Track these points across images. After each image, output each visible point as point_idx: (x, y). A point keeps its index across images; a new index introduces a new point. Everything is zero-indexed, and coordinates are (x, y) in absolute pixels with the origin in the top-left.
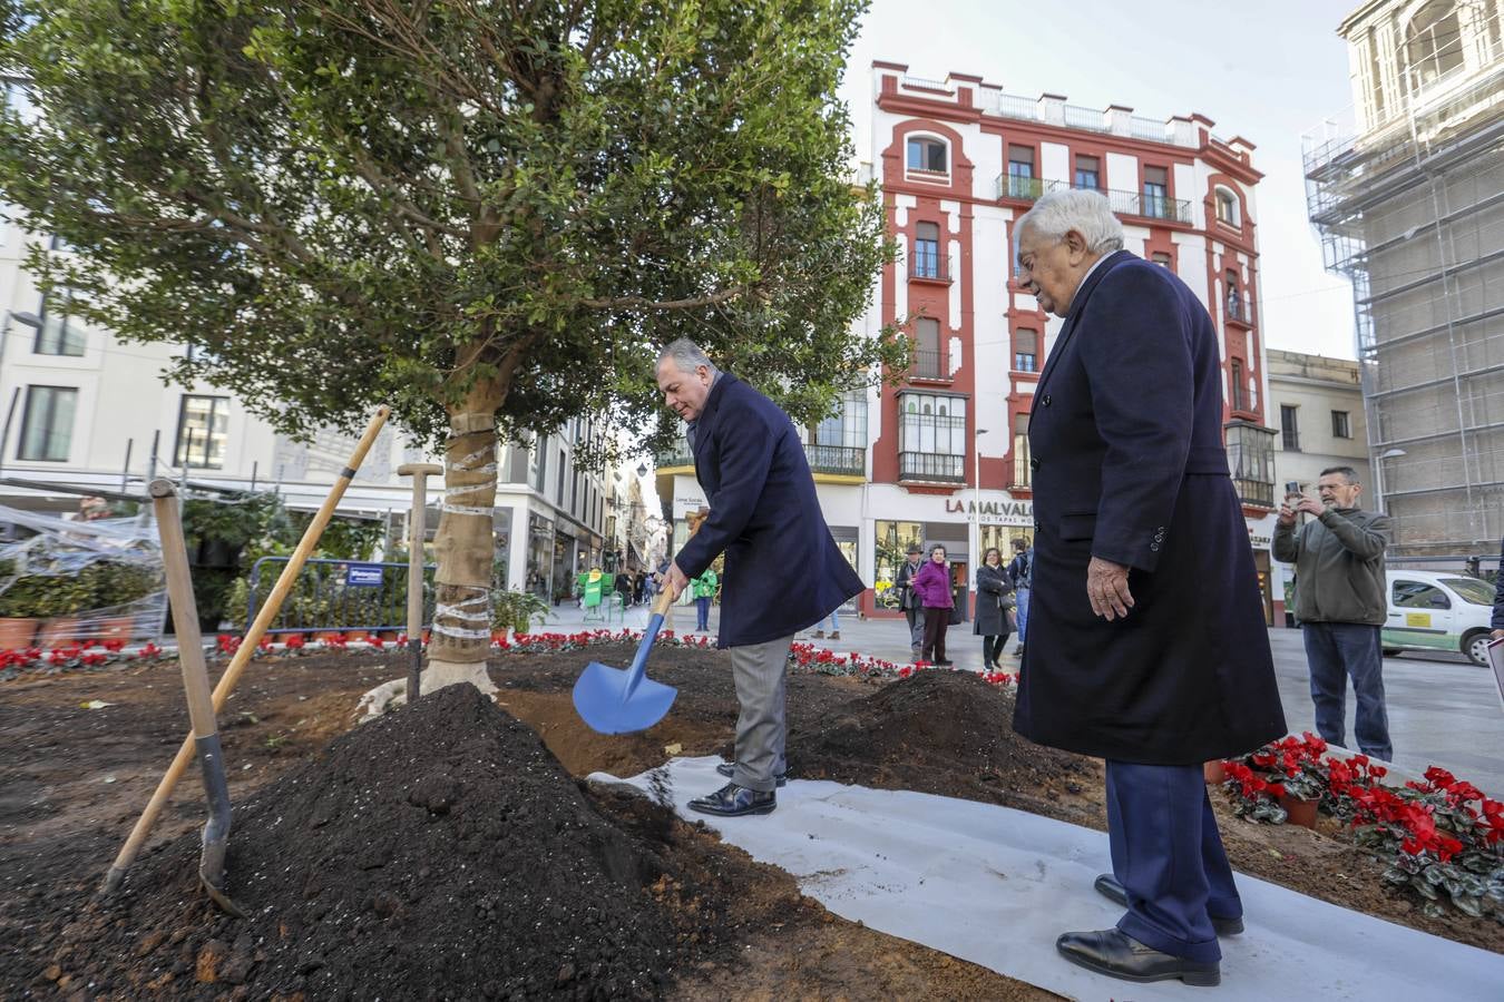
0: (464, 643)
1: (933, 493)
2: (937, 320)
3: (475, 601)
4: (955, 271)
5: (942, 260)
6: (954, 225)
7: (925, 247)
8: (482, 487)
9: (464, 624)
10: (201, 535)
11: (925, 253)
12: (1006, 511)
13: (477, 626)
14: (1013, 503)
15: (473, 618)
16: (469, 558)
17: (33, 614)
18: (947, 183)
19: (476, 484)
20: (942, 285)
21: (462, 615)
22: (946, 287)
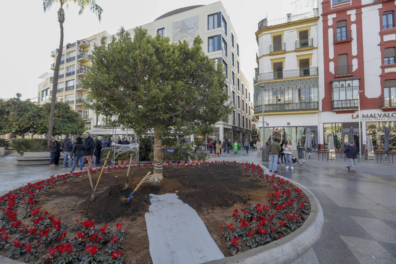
0: (158, 170)
1: (346, 113)
2: (347, 54)
3: (159, 163)
4: (354, 35)
5: (349, 33)
6: (353, 18)
7: (341, 30)
8: (159, 144)
9: (157, 167)
10: (145, 144)
11: (341, 32)
12: (380, 117)
13: (159, 167)
14: (383, 113)
15: (159, 166)
16: (157, 156)
17: (122, 160)
18: (350, 4)
19: (158, 144)
20: (349, 41)
21: (157, 166)
22: (350, 42)
